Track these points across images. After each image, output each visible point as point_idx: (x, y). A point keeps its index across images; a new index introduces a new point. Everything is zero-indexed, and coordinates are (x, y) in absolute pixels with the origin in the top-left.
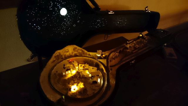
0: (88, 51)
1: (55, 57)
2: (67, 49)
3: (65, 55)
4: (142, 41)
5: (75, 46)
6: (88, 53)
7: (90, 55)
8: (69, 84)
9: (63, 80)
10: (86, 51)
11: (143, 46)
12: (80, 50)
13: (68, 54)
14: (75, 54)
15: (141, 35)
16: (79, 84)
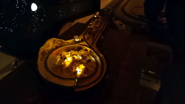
0: (66, 40)
1: (41, 54)
2: (48, 43)
3: (48, 50)
4: (98, 20)
5: (54, 39)
6: (66, 41)
7: (68, 43)
8: (72, 69)
9: (65, 69)
10: (64, 41)
11: (100, 24)
12: (59, 41)
13: (50, 48)
14: (56, 46)
15: (96, 16)
16: (80, 67)
